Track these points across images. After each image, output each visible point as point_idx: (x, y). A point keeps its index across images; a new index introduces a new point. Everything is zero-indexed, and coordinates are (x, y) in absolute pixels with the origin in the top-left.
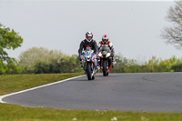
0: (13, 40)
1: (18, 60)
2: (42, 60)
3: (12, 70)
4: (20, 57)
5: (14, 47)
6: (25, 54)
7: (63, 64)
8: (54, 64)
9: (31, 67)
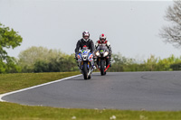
0: (12, 39)
1: (18, 58)
2: (42, 59)
3: (11, 69)
4: (20, 56)
5: (14, 46)
6: (25, 53)
7: (62, 63)
8: (53, 63)
9: (30, 66)
